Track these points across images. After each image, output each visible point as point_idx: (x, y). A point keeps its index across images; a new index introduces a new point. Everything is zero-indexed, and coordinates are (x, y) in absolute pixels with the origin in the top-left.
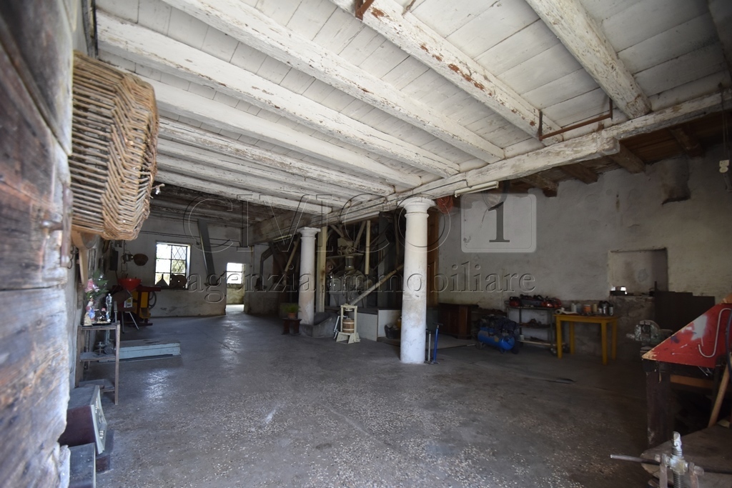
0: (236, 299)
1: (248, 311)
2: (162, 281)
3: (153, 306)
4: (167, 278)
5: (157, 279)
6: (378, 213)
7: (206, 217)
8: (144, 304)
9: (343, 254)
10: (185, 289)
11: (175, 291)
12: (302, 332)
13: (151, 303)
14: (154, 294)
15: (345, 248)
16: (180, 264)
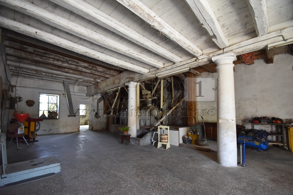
0: (82, 123)
1: (92, 129)
2: (43, 115)
3: (38, 130)
4: (46, 113)
5: (41, 114)
6: (189, 68)
7: (69, 79)
8: (32, 129)
9: (146, 98)
10: (57, 119)
11: (51, 120)
12: (132, 142)
13: (37, 128)
14: (39, 123)
15: (147, 95)
16: (54, 105)
